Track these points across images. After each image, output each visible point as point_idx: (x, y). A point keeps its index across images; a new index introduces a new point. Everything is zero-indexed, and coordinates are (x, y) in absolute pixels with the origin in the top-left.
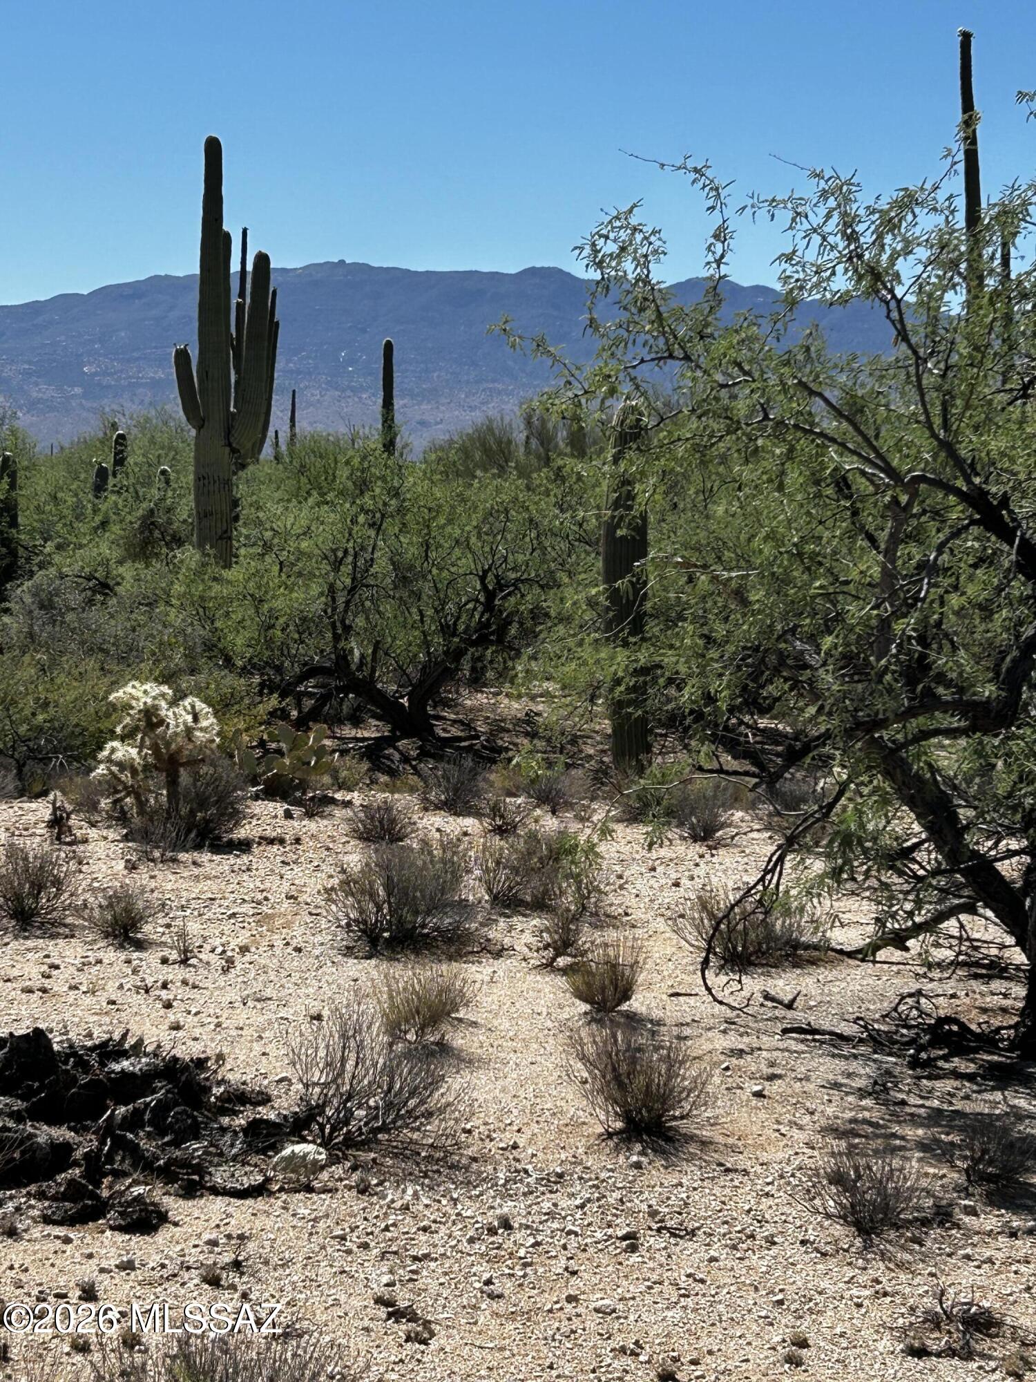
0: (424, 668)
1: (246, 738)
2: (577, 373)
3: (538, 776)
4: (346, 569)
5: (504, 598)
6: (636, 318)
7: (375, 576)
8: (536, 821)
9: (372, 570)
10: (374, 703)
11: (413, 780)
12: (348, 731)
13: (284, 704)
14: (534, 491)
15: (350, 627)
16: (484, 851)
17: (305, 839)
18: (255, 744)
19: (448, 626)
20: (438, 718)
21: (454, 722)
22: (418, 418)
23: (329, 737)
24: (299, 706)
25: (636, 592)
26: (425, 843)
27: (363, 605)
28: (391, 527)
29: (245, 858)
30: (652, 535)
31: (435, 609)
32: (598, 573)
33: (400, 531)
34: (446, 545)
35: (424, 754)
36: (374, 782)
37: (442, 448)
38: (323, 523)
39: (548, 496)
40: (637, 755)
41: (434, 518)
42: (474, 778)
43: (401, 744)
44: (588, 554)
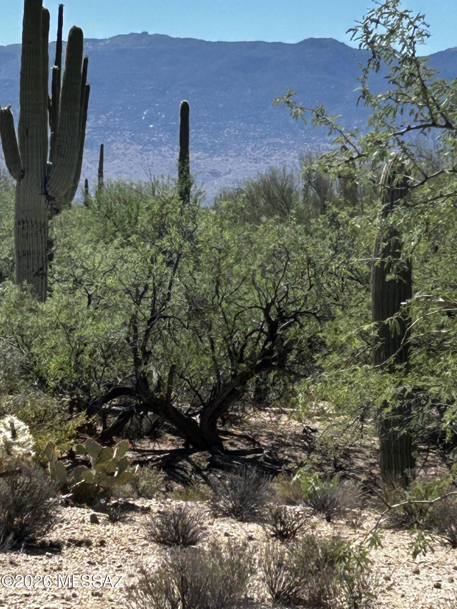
0: (215, 389)
1: (57, 451)
2: (352, 140)
3: (315, 491)
4: (146, 303)
5: (284, 328)
6: (404, 91)
7: (172, 308)
8: (313, 527)
9: (169, 304)
10: (172, 421)
11: (204, 488)
12: (147, 444)
13: (91, 420)
14: (311, 235)
15: (150, 353)
16: (266, 556)
17: (110, 541)
18: (65, 455)
19: (236, 354)
20: (226, 433)
21: (241, 437)
22: (210, 168)
23: (130, 450)
24: (104, 422)
25: (403, 329)
26: (215, 546)
27: (161, 334)
28: (186, 266)
29: (56, 559)
30: (416, 275)
31: (224, 338)
32: (369, 307)
33: (194, 269)
34: (234, 282)
35: (213, 466)
36: (169, 489)
37: (231, 197)
38: (126, 262)
39: (324, 238)
40: (403, 470)
41: (223, 258)
42: (257, 489)
43: (194, 456)
44: (360, 290)
